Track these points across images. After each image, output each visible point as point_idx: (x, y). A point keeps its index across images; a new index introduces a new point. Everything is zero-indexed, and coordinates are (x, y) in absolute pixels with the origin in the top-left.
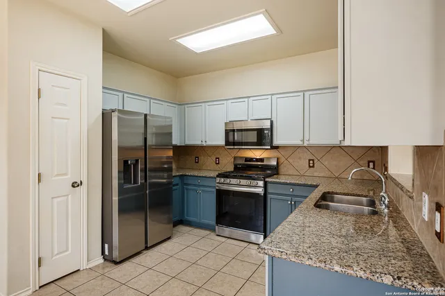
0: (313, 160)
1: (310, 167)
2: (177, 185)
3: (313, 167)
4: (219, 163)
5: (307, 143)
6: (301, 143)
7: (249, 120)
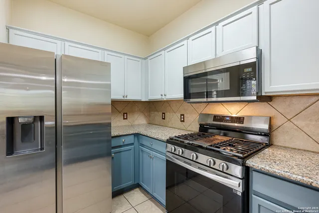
2: (132, 144)
4: (183, 121)
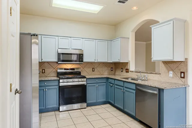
0: (94, 68)
1: (93, 71)
3: (94, 71)
5: (97, 61)
6: (94, 61)
7: (70, 49)
